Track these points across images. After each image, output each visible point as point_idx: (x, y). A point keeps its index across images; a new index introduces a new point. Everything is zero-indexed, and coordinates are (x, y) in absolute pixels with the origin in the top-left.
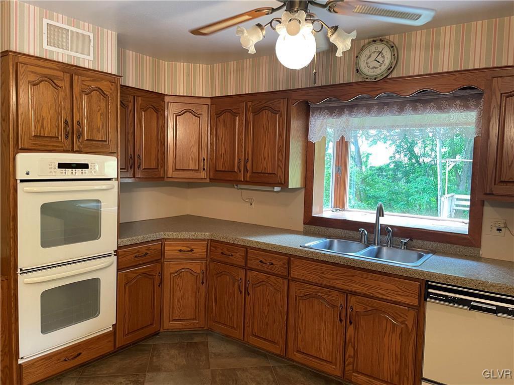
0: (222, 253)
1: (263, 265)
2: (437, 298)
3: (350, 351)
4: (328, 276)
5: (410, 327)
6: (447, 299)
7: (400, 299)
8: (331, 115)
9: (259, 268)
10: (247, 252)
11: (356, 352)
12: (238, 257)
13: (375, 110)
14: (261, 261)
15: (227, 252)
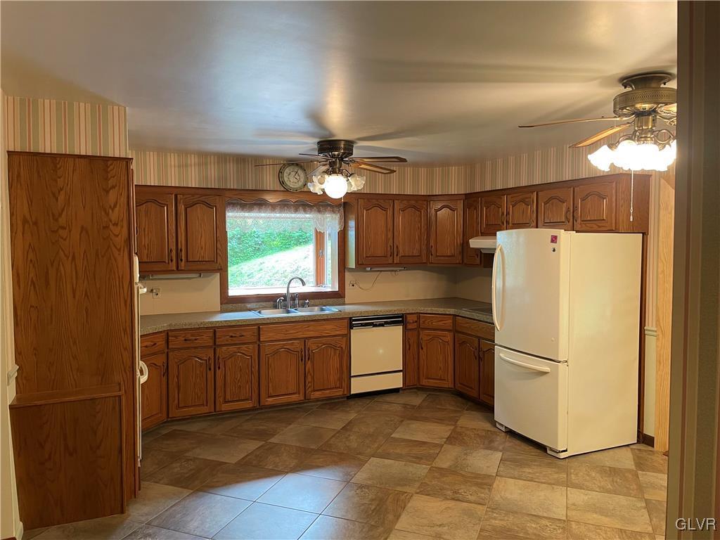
0: (186, 340)
1: (234, 339)
2: (357, 326)
3: (309, 379)
4: (292, 332)
5: (344, 348)
6: (362, 325)
7: (338, 333)
8: (243, 210)
9: (230, 342)
10: (215, 332)
11: (313, 378)
12: (206, 339)
13: (278, 208)
14: (232, 337)
15: (191, 338)
